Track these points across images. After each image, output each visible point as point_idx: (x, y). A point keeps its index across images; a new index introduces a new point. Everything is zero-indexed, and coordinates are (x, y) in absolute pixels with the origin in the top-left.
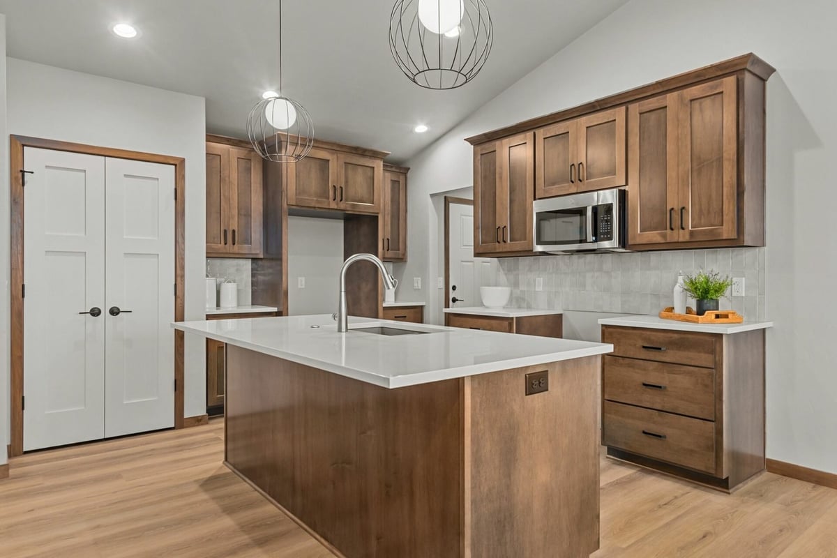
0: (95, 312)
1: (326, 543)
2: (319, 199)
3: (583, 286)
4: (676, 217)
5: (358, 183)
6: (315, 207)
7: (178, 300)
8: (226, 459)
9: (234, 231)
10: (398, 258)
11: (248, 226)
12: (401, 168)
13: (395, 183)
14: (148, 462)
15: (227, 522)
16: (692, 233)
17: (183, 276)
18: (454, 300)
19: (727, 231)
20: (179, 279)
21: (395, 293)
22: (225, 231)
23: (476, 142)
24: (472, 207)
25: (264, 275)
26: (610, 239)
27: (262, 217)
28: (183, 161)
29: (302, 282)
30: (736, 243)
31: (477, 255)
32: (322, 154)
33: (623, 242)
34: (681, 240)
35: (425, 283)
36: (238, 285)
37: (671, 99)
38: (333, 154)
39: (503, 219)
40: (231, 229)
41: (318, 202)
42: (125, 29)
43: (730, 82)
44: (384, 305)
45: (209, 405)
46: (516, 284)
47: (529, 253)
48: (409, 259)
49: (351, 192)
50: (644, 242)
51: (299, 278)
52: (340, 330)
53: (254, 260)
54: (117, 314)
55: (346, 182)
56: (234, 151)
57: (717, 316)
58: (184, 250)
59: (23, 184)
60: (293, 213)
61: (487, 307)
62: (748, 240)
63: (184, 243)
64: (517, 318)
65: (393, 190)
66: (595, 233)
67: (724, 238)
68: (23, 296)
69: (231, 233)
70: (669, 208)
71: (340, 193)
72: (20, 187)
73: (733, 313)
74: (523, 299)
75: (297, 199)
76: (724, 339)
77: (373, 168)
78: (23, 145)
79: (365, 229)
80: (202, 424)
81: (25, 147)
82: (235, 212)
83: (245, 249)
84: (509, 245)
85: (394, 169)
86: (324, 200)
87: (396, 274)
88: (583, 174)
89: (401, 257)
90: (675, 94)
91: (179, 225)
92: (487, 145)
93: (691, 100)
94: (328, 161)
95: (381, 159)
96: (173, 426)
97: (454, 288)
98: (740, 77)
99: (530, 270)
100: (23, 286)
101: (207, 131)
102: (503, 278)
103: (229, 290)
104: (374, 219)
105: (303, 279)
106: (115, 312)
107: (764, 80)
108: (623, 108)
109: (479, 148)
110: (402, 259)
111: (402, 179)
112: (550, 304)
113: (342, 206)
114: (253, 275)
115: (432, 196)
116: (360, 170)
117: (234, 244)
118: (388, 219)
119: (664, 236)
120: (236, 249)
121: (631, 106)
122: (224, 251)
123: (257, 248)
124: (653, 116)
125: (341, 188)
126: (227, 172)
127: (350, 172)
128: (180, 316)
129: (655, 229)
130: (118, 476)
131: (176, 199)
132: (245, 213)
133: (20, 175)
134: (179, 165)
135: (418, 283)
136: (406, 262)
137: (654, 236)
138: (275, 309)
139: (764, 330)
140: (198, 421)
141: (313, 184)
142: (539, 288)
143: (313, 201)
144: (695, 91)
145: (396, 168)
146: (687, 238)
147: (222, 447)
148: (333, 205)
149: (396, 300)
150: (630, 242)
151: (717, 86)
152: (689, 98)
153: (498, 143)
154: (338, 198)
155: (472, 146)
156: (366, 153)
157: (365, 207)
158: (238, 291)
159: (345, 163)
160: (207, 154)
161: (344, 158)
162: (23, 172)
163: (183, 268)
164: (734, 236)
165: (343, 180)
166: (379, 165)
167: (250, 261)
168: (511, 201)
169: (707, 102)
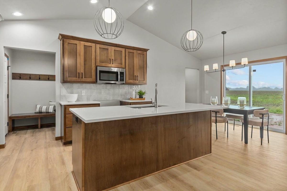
23: (65, 37)
26: (123, 81)
33: (125, 83)
34: (137, 82)
37: (135, 51)
39: (81, 70)
50: (129, 82)
66: (120, 79)
70: (135, 75)
84: (84, 79)
88: (113, 62)
92: (72, 41)
99: (79, 88)
108: (124, 49)
109: (66, 40)
112: (88, 99)
115: (5, 47)
119: (133, 81)
124: (131, 54)
142: (83, 94)
153: (78, 42)
168: (85, 64)
169: (141, 55)
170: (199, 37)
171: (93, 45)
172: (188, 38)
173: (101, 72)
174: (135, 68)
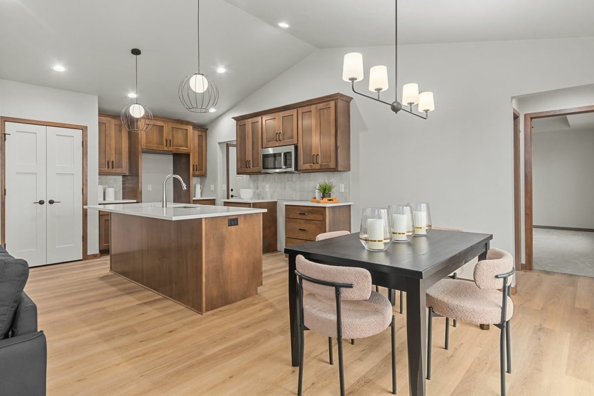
0: (41, 202)
1: (156, 292)
2: (158, 146)
3: (285, 188)
4: (315, 158)
5: (179, 138)
6: (156, 150)
7: (84, 197)
8: (111, 269)
9: (113, 162)
10: (202, 175)
11: (120, 159)
12: (203, 129)
13: (200, 136)
14: (71, 272)
15: (113, 289)
16: (321, 165)
17: (87, 185)
18: (232, 196)
19: (332, 165)
20: (84, 186)
21: (201, 193)
22: (108, 162)
23: (237, 119)
24: (236, 148)
25: (129, 184)
26: (291, 167)
27: (128, 155)
28: (86, 127)
29: (150, 187)
30: (335, 170)
31: (238, 173)
32: (160, 123)
34: (317, 168)
35: (215, 188)
36: (115, 189)
37: (312, 108)
38: (166, 123)
39: (249, 157)
40: (111, 160)
41: (157, 147)
42: (59, 68)
43: (333, 103)
44: (194, 199)
45: (101, 249)
46: (257, 188)
47: (259, 173)
48: (208, 175)
49: (176, 142)
51: (149, 185)
52: (163, 207)
53: (124, 176)
54: (53, 203)
55: (173, 137)
56: (113, 121)
57: (330, 200)
58: (87, 172)
59: (5, 140)
60: (144, 152)
61: (243, 199)
62: (340, 168)
63: (87, 168)
64: (253, 203)
65: (199, 140)
66: (285, 164)
67: (331, 167)
68: (5, 195)
69: (111, 162)
70: (313, 154)
71: (169, 142)
72: (3, 141)
73: (335, 199)
74: (260, 195)
75: (146, 146)
76: (327, 209)
77: (187, 130)
78: (5, 121)
79: (184, 160)
80: (97, 258)
81: (6, 122)
82: (113, 152)
83: (119, 170)
84: (252, 169)
85: (199, 129)
86: (161, 146)
87: (202, 183)
88: (281, 137)
89: (203, 174)
90: (314, 106)
91: (84, 159)
92: (242, 121)
93: (320, 109)
94: (163, 126)
95: (191, 125)
96: (82, 259)
97: (232, 190)
98: (337, 101)
99: (263, 181)
100: (5, 190)
101: (99, 112)
102: (252, 184)
103: (111, 192)
104: (188, 155)
105: (151, 186)
106: (51, 202)
107: (349, 102)
108: (296, 110)
109: (238, 122)
110: (204, 175)
111: (204, 134)
112: (272, 197)
113: (171, 149)
114: (123, 184)
115: (219, 143)
116: (180, 131)
117: (113, 168)
118: (197, 155)
119: (311, 166)
120: (114, 170)
121: (299, 109)
122: (108, 172)
123: (125, 169)
124: (307, 114)
125: (170, 140)
126: (109, 132)
127: (175, 132)
128: (85, 203)
129: (308, 164)
130: (58, 277)
131: (83, 146)
132: (119, 152)
133: (3, 136)
134: (84, 129)
135: (212, 187)
136: (206, 177)
137: (307, 166)
138: (135, 201)
139: (350, 205)
140: (94, 256)
141: (155, 137)
142: (267, 189)
143: (155, 147)
144: (321, 105)
145: (201, 129)
146: (319, 167)
147: (109, 266)
148: (166, 149)
149: (201, 196)
150: (299, 169)
151: (328, 104)
152: (319, 108)
153: (246, 120)
154: (168, 145)
155: (236, 121)
156: (184, 123)
157: (183, 149)
158: (115, 192)
159: (172, 127)
160: (99, 123)
161: (171, 125)
162: (5, 134)
163: (87, 181)
164: (335, 167)
165: (171, 136)
166: (190, 128)
167: (121, 177)
168: (253, 148)
169: (325, 111)
171: (259, 119)
173: (263, 156)
174: (314, 140)
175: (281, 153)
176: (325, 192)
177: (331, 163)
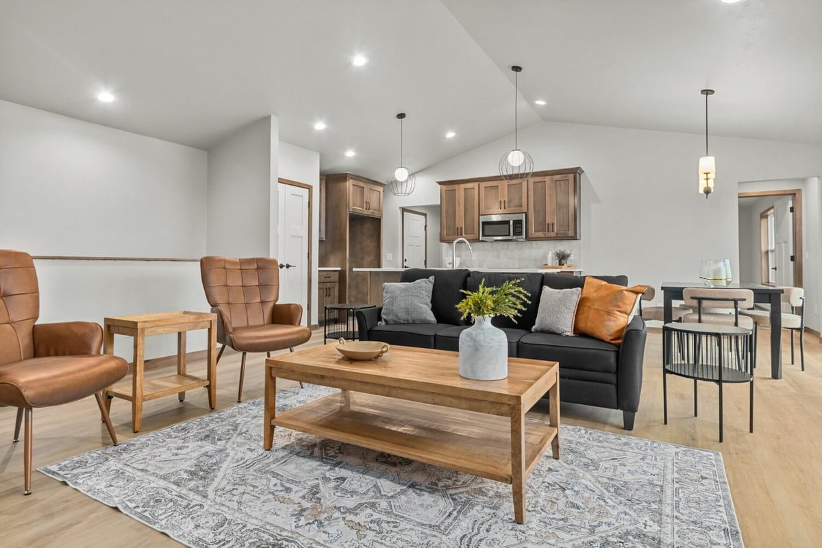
3: (499, 257)
4: (551, 228)
5: (374, 200)
6: (359, 213)
7: (309, 261)
16: (557, 234)
19: (571, 234)
23: (443, 184)
26: (521, 235)
28: (311, 187)
30: (574, 238)
31: (440, 241)
32: (362, 184)
33: (526, 238)
34: (552, 237)
37: (547, 179)
38: (365, 184)
39: (460, 224)
41: (360, 210)
43: (571, 176)
47: (478, 240)
49: (372, 205)
50: (536, 236)
66: (514, 232)
67: (568, 236)
70: (547, 223)
71: (368, 206)
73: (572, 265)
77: (380, 192)
86: (362, 209)
90: (549, 177)
92: (450, 186)
94: (364, 187)
95: (383, 187)
97: (406, 260)
98: (575, 174)
104: (377, 220)
106: (288, 266)
107: (580, 175)
108: (526, 179)
109: (444, 187)
113: (369, 213)
116: (375, 193)
119: (545, 234)
121: (529, 179)
124: (540, 185)
125: (369, 202)
127: (372, 194)
129: (541, 231)
134: (309, 188)
137: (540, 234)
141: (358, 199)
143: (358, 210)
144: (558, 177)
146: (555, 235)
148: (366, 212)
150: (530, 237)
151: (567, 177)
152: (555, 180)
153: (457, 185)
154: (368, 208)
155: (441, 186)
156: (377, 184)
157: (377, 214)
159: (370, 189)
161: (369, 186)
164: (573, 235)
165: (369, 198)
168: (465, 215)
169: (562, 183)
170: (527, 161)
171: (475, 185)
172: (510, 162)
173: (484, 223)
174: (548, 209)
175: (509, 221)
176: (562, 258)
177: (570, 232)
